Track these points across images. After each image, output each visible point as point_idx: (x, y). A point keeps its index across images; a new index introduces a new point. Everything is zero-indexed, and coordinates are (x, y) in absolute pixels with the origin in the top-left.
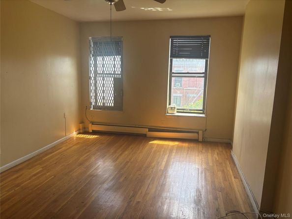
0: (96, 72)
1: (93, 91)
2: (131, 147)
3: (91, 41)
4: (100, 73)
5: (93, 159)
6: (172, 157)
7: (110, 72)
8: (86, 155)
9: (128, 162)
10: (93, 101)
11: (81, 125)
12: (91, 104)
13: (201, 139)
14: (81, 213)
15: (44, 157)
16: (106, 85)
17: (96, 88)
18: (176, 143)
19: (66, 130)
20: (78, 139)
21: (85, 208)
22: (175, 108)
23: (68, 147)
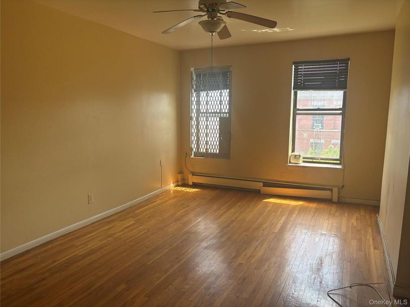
0: (198, 110)
1: (194, 134)
2: (238, 204)
3: (193, 72)
4: (203, 113)
5: (191, 215)
6: (292, 219)
7: (215, 111)
8: (184, 210)
9: (233, 221)
10: (194, 146)
11: (179, 175)
12: (192, 149)
13: (335, 199)
14: (175, 268)
15: (137, 209)
16: (210, 127)
17: (198, 130)
18: (300, 203)
19: (163, 181)
20: (175, 192)
21: (180, 264)
22: (300, 156)
23: (163, 201)
